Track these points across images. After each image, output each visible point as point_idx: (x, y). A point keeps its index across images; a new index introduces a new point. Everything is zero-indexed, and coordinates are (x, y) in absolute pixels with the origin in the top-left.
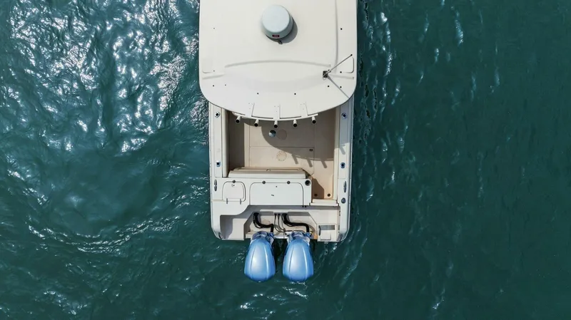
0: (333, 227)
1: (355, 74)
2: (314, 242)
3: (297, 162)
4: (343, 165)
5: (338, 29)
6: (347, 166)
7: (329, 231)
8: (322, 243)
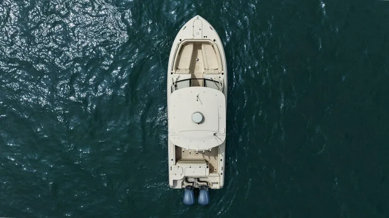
0: (217, 183)
1: (225, 134)
2: (210, 189)
3: (204, 157)
4: (221, 160)
5: (219, 118)
6: (223, 160)
7: (215, 185)
8: (213, 189)
